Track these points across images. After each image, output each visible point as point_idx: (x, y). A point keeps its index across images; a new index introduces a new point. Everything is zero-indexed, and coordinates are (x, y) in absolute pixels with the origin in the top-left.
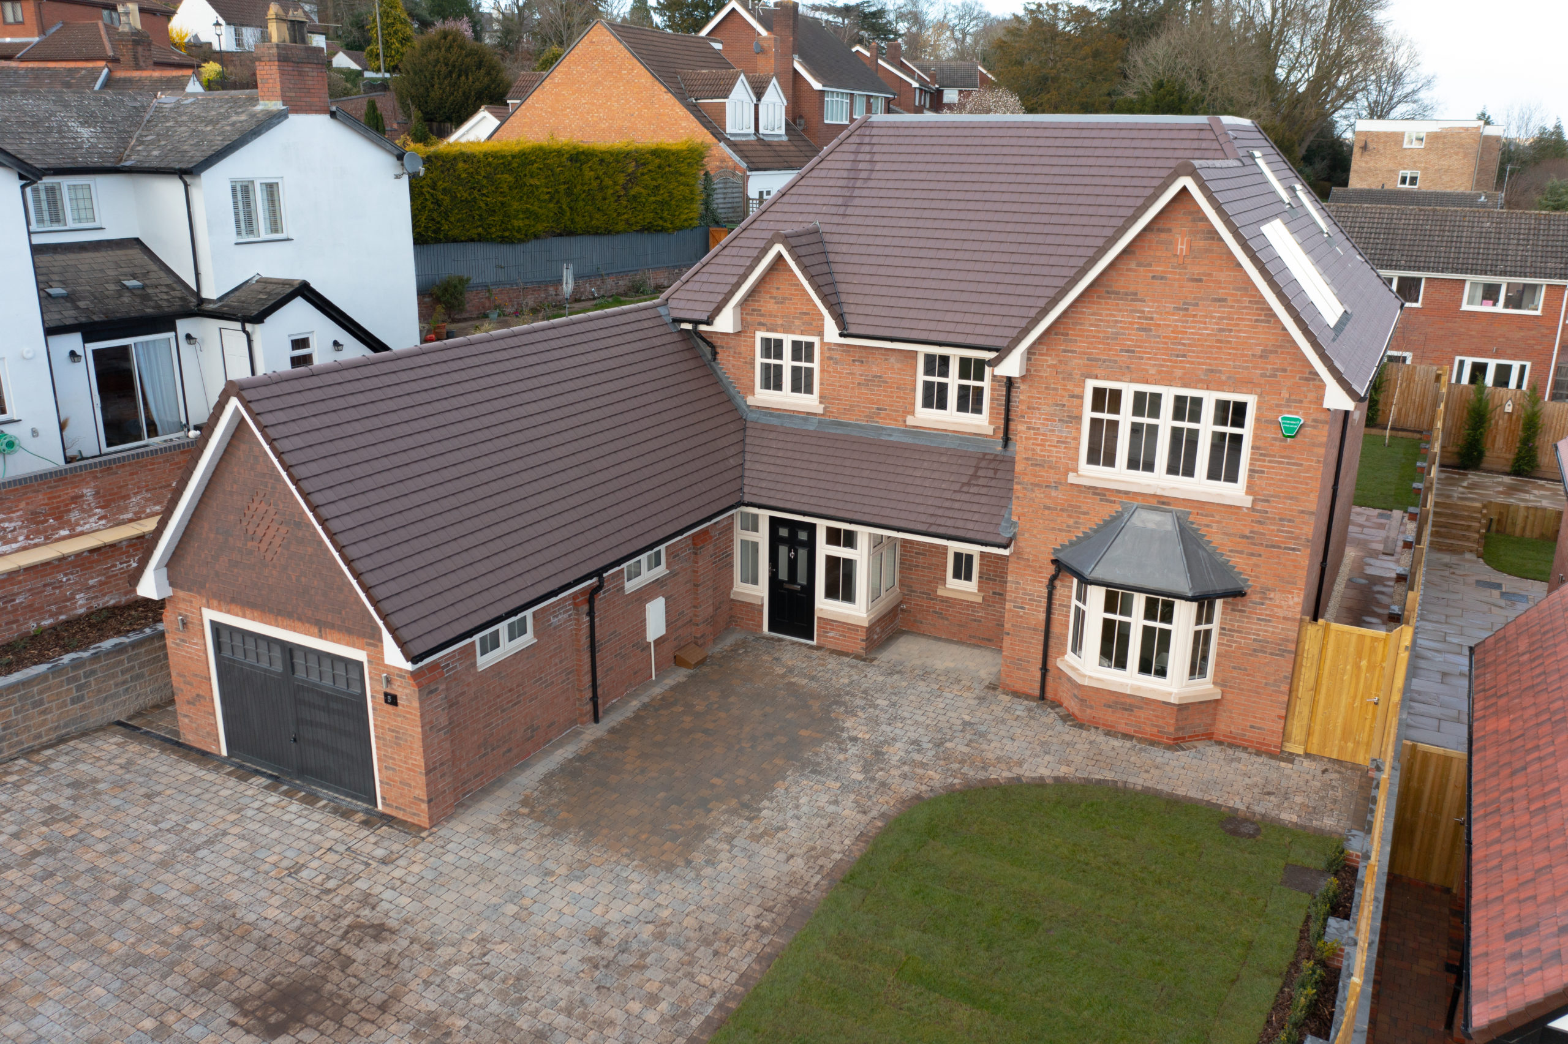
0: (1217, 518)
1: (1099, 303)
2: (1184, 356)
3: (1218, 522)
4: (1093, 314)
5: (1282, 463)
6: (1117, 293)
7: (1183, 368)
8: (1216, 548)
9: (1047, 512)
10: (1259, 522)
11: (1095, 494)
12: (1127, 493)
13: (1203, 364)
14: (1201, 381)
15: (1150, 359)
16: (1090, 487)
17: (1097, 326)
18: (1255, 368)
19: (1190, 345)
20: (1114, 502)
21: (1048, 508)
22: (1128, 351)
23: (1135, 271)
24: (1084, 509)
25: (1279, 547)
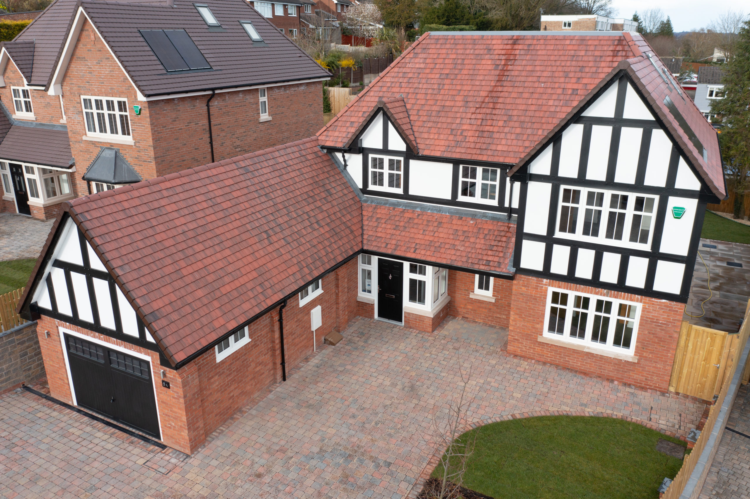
0: (127, 151)
1: (76, 63)
2: (103, 83)
3: (128, 152)
4: (75, 67)
5: (139, 126)
6: (79, 58)
7: (104, 88)
8: (130, 164)
9: (81, 153)
10: (139, 151)
11: (93, 144)
12: (101, 142)
13: (108, 86)
14: (110, 93)
15: (94, 85)
16: (91, 141)
17: (77, 72)
18: (123, 86)
19: (104, 78)
20: (98, 147)
21: (81, 151)
22: (88, 82)
23: (82, 48)
24: (91, 151)
25: (146, 161)
